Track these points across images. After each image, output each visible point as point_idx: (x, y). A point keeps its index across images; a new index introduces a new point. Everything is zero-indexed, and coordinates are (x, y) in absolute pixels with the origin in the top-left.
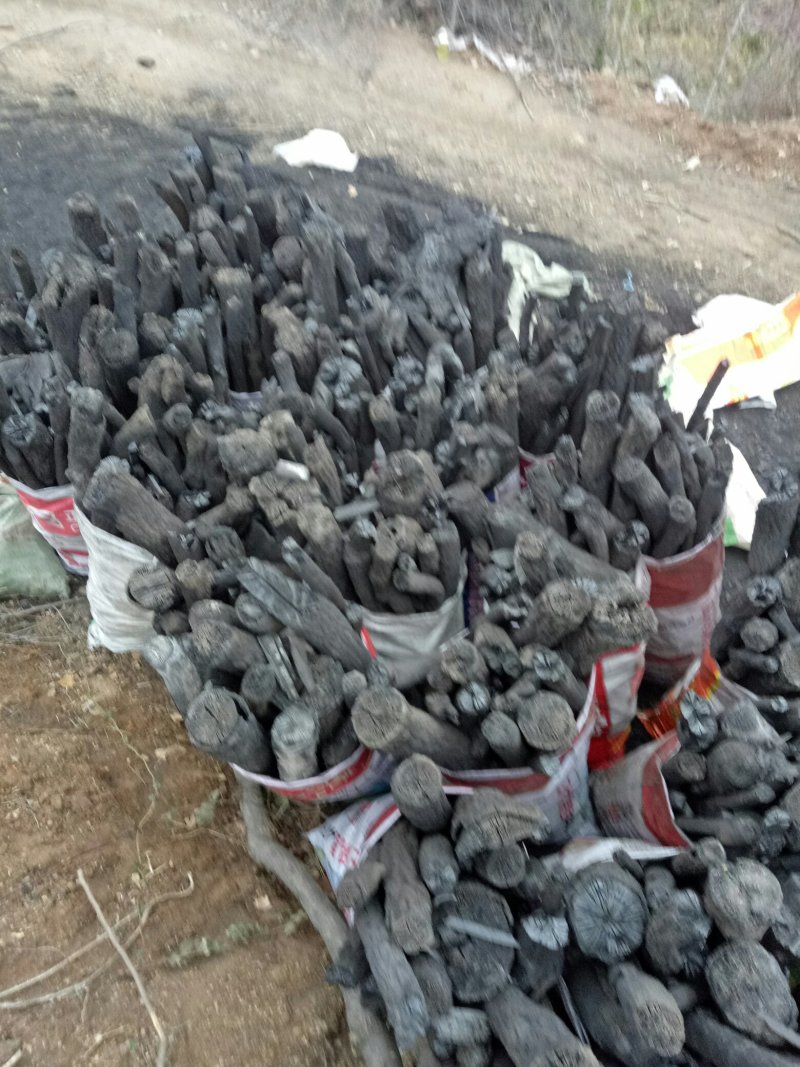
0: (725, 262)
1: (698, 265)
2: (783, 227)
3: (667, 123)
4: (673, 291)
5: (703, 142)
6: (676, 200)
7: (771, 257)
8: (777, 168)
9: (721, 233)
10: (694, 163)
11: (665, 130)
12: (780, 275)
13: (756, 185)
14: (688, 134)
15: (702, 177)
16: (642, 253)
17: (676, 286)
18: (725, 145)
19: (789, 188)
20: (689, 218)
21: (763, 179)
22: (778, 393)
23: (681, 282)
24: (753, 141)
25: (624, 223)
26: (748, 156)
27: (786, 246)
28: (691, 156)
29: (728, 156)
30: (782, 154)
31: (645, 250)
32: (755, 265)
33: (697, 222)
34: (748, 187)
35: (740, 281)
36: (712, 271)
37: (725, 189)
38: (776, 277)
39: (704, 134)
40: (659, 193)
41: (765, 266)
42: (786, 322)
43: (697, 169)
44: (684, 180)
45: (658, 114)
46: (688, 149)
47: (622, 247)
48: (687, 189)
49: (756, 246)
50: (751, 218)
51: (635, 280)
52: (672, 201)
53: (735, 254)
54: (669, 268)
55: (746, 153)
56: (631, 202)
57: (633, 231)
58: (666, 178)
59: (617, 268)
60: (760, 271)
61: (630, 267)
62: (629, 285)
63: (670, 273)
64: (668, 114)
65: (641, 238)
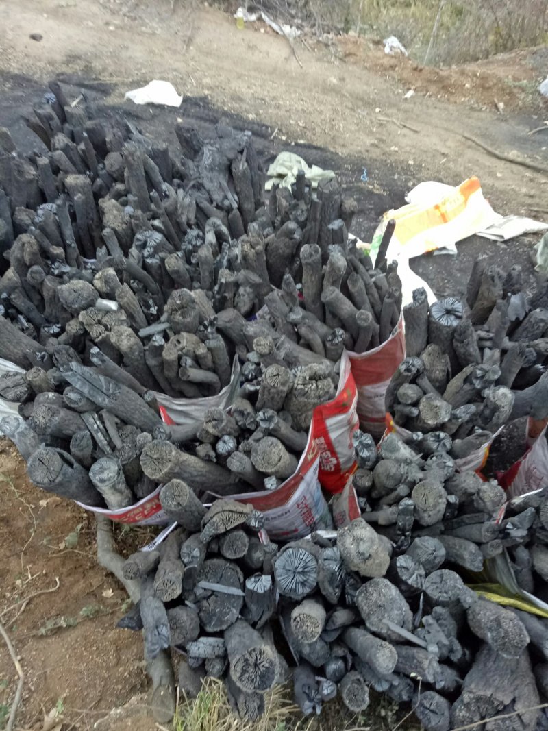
0: (429, 159)
1: (411, 162)
2: (467, 135)
3: (392, 67)
4: (394, 180)
5: (416, 80)
6: (398, 119)
7: (459, 155)
8: (465, 96)
9: (426, 139)
10: (410, 94)
11: (391, 72)
12: (465, 168)
13: (451, 107)
14: (406, 74)
15: (415, 103)
16: (374, 156)
17: (396, 177)
18: (430, 81)
19: (472, 109)
20: (405, 131)
21: (455, 102)
22: (458, 244)
23: (399, 174)
24: (448, 78)
25: (363, 136)
26: (445, 88)
27: (469, 147)
28: (409, 89)
29: (433, 89)
30: (467, 86)
31: (376, 153)
32: (449, 161)
33: (411, 133)
34: (446, 109)
35: (438, 172)
36: (420, 166)
37: (430, 111)
38: (462, 168)
39: (416, 74)
40: (387, 115)
41: (455, 161)
42: (462, 198)
43: (412, 97)
44: (403, 106)
45: (386, 62)
46: (406, 85)
47: (360, 152)
48: (406, 111)
49: (450, 147)
50: (446, 129)
51: (369, 174)
52: (395, 120)
53: (437, 154)
54: (391, 165)
55: (445, 86)
56: (367, 122)
57: (369, 141)
58: (391, 105)
59: (358, 166)
60: (451, 165)
61: (365, 165)
62: (364, 177)
63: (392, 168)
64: (393, 61)
65: (372, 145)
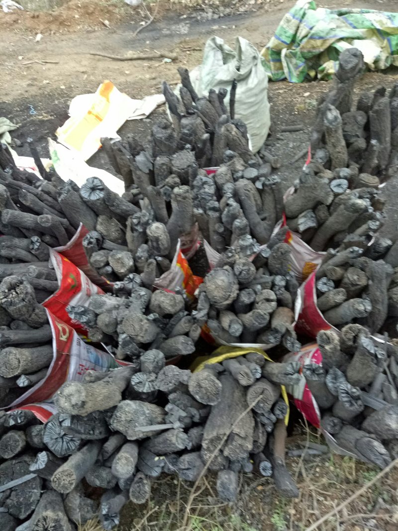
0: (75, 80)
1: (63, 87)
2: (92, 52)
3: (15, 21)
4: (56, 105)
5: (39, 25)
6: (39, 59)
7: (94, 68)
8: (79, 25)
9: (66, 66)
10: (39, 37)
11: (17, 26)
13: (73, 36)
14: (29, 23)
15: (46, 43)
17: (56, 102)
18: (49, 22)
19: (88, 32)
20: (48, 66)
21: (75, 32)
22: (119, 132)
23: (58, 99)
24: (60, 16)
26: (62, 23)
27: (99, 60)
28: (36, 34)
29: (54, 27)
30: (77, 16)
31: (33, 91)
32: (89, 76)
33: (53, 66)
34: (70, 39)
35: (85, 86)
36: (71, 87)
37: (60, 44)
39: (36, 20)
40: (29, 59)
41: (93, 74)
42: (104, 99)
43: (42, 39)
44: (38, 47)
45: (8, 19)
46: (32, 31)
47: (22, 94)
48: (42, 51)
49: (85, 66)
50: (76, 54)
51: (35, 108)
52: (37, 61)
53: (78, 74)
54: (50, 95)
56: (17, 69)
57: (24, 83)
58: (30, 50)
59: (24, 106)
60: (92, 78)
61: (30, 102)
62: (33, 112)
65: (29, 85)
